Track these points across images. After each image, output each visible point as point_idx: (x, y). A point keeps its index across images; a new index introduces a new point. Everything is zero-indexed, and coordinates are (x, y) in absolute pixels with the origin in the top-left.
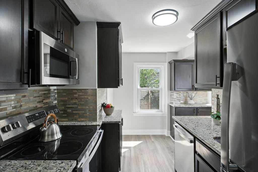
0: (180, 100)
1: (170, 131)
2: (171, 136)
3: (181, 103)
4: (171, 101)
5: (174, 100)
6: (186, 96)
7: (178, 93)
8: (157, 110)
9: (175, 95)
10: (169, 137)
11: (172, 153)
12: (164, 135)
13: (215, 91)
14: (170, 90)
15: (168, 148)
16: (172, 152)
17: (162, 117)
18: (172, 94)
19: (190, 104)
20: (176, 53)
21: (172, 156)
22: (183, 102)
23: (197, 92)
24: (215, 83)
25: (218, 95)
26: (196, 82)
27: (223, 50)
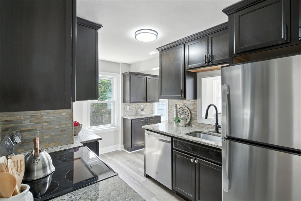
0: (132, 112)
1: (123, 145)
2: (126, 150)
3: (133, 116)
4: (124, 114)
5: (126, 112)
6: (137, 108)
7: (131, 106)
8: (109, 125)
9: (128, 107)
10: (123, 151)
12: (118, 151)
13: (171, 102)
14: (124, 103)
15: (128, 161)
17: (116, 132)
18: (125, 107)
19: (141, 115)
20: (129, 65)
22: (134, 114)
23: (146, 103)
24: (181, 96)
25: (176, 105)
26: (161, 95)
27: (186, 72)
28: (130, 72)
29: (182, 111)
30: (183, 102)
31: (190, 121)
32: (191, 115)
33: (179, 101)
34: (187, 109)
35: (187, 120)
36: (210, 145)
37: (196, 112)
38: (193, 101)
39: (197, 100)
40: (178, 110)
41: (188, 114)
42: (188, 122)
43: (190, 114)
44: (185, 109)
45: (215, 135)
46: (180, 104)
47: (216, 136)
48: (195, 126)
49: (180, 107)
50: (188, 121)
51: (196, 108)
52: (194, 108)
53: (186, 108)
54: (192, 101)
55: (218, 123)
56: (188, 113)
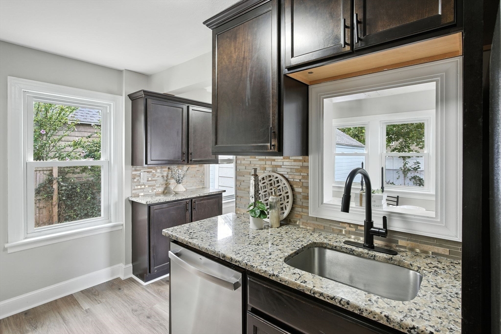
0: (155, 185)
1: (131, 265)
2: (137, 276)
3: (157, 195)
4: (134, 192)
5: (139, 187)
6: (167, 176)
7: (151, 172)
9: (144, 174)
10: (130, 279)
11: (149, 321)
12: (118, 279)
13: (243, 162)
14: (132, 165)
15: (136, 311)
16: (148, 317)
17: (113, 234)
18: (135, 175)
19: (177, 193)
20: (145, 76)
21: (152, 329)
22: (161, 190)
23: (189, 166)
24: (269, 144)
25: (255, 170)
26: (216, 143)
27: (282, 77)
28: (144, 91)
29: (271, 185)
30: (274, 163)
31: (291, 211)
32: (293, 195)
33: (263, 160)
34: (284, 181)
35: (282, 209)
36: (383, 322)
37: (307, 188)
38: (300, 161)
39: (311, 157)
40: (261, 184)
41: (287, 193)
42: (285, 215)
43: (290, 194)
44: (278, 182)
45: (366, 255)
46: (265, 169)
47: (369, 259)
48: (303, 223)
49: (264, 175)
50: (286, 212)
51: (306, 177)
52: (301, 177)
53: (280, 177)
54: (295, 161)
55: (373, 219)
56: (285, 192)
